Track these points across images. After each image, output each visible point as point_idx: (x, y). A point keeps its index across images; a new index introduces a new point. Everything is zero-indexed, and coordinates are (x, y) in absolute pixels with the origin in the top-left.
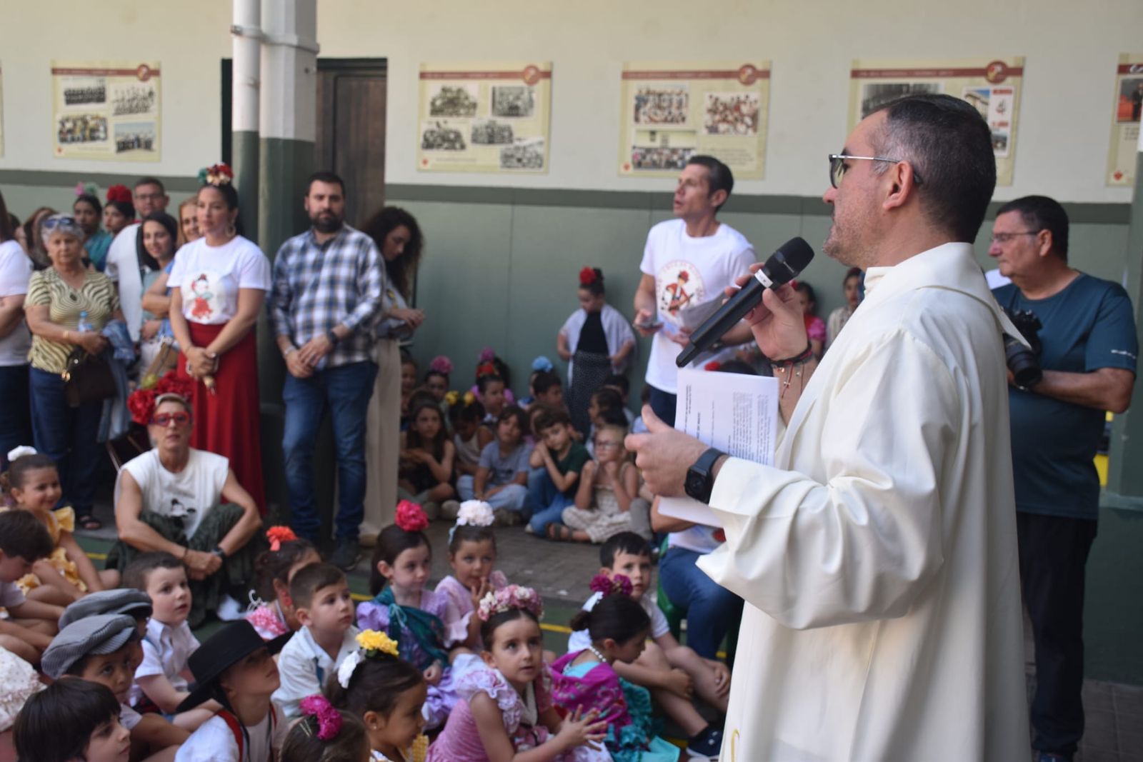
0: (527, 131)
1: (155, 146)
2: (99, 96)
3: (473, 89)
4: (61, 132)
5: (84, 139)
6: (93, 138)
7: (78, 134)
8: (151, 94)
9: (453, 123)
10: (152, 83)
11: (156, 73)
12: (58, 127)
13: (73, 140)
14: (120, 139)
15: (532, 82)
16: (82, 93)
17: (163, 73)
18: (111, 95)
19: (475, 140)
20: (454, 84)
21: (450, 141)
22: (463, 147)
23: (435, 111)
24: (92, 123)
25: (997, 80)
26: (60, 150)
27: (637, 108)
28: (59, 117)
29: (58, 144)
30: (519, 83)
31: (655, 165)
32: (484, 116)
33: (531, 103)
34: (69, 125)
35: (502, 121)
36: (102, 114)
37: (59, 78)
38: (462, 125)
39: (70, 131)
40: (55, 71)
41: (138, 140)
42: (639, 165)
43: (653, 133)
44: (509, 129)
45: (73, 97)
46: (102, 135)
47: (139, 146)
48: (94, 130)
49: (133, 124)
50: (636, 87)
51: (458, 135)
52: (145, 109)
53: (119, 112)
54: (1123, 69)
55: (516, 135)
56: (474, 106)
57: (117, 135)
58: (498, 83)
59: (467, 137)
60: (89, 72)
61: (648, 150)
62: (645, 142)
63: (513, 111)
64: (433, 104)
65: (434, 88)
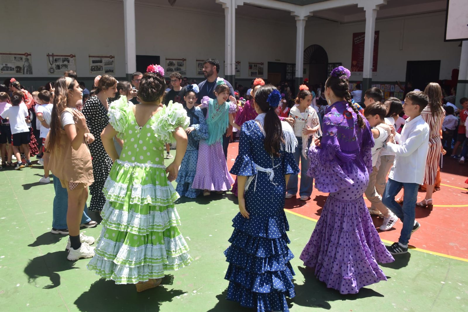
0: (183, 69)
1: (114, 71)
2: (101, 62)
3: (174, 62)
4: (91, 69)
5: (97, 70)
6: (99, 70)
7: (96, 69)
8: (113, 61)
9: (171, 67)
10: (113, 59)
11: (114, 57)
12: (91, 68)
13: (94, 71)
14: (106, 70)
15: (183, 61)
16: (96, 61)
17: (115, 57)
18: (103, 61)
19: (175, 70)
20: (171, 61)
21: (171, 70)
22: (173, 71)
23: (168, 65)
24: (99, 67)
25: (238, 64)
26: (91, 73)
27: (198, 66)
28: (91, 66)
29: (91, 71)
30: (181, 61)
31: (201, 74)
32: (176, 66)
33: (183, 64)
34: (93, 68)
35: (179, 67)
36: (101, 65)
37: (91, 58)
38: (173, 68)
39: (93, 69)
40: (89, 56)
41: (110, 70)
42: (199, 74)
43: (201, 69)
44: (180, 68)
45: (94, 62)
46: (102, 69)
47: (110, 71)
48: (99, 69)
49: (109, 67)
50: (198, 62)
51: (172, 69)
52: (111, 64)
53: (105, 65)
54: (249, 63)
55: (181, 69)
56: (175, 64)
57: (105, 69)
58: (178, 61)
59: (174, 69)
60: (98, 57)
61: (200, 72)
62: (199, 70)
63: (181, 65)
64: (168, 64)
65: (168, 61)
